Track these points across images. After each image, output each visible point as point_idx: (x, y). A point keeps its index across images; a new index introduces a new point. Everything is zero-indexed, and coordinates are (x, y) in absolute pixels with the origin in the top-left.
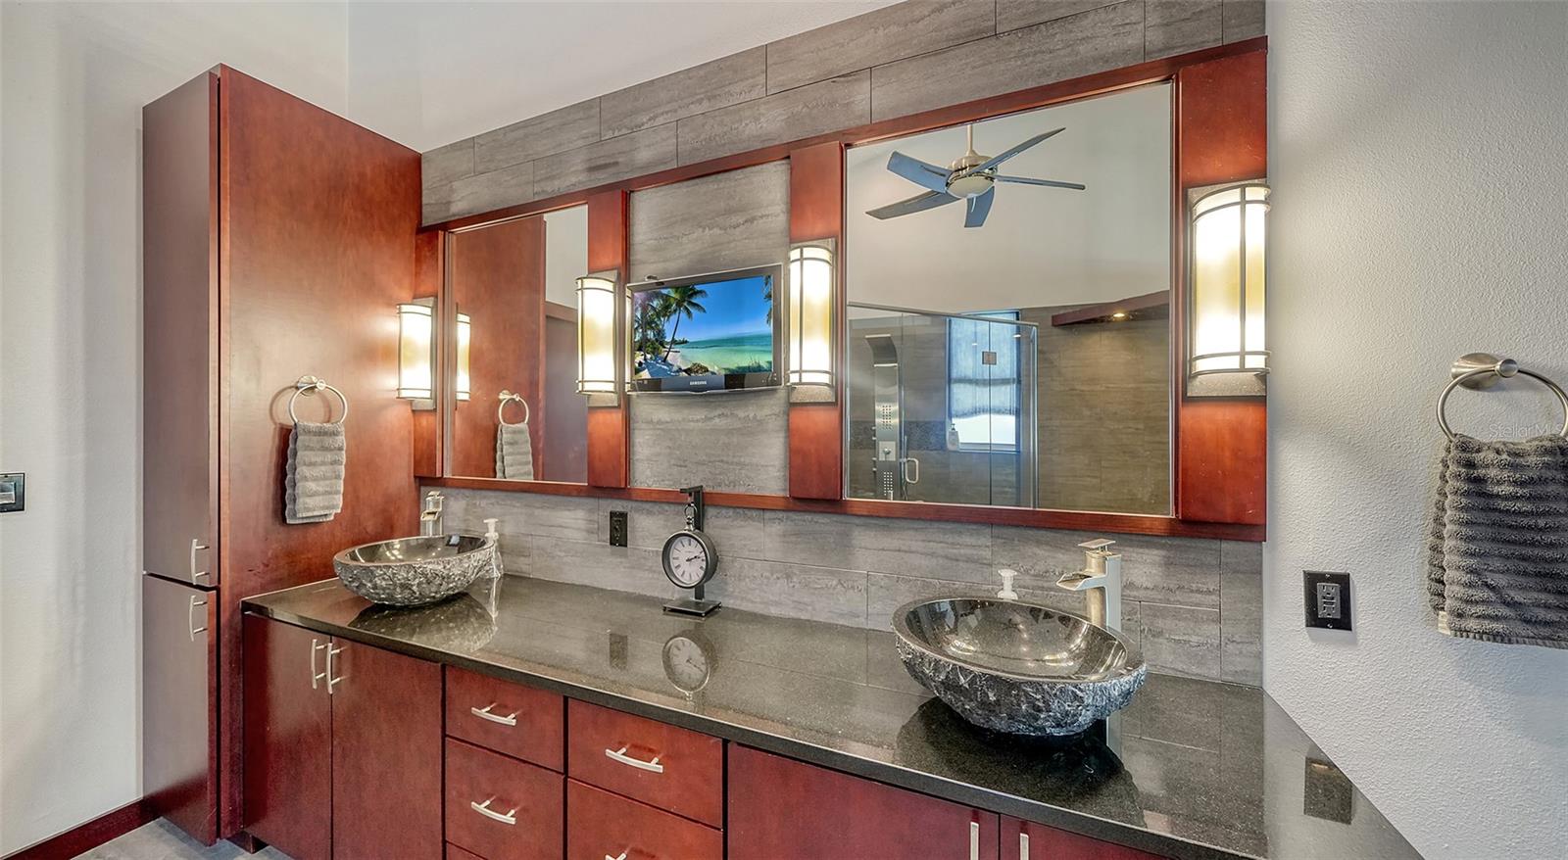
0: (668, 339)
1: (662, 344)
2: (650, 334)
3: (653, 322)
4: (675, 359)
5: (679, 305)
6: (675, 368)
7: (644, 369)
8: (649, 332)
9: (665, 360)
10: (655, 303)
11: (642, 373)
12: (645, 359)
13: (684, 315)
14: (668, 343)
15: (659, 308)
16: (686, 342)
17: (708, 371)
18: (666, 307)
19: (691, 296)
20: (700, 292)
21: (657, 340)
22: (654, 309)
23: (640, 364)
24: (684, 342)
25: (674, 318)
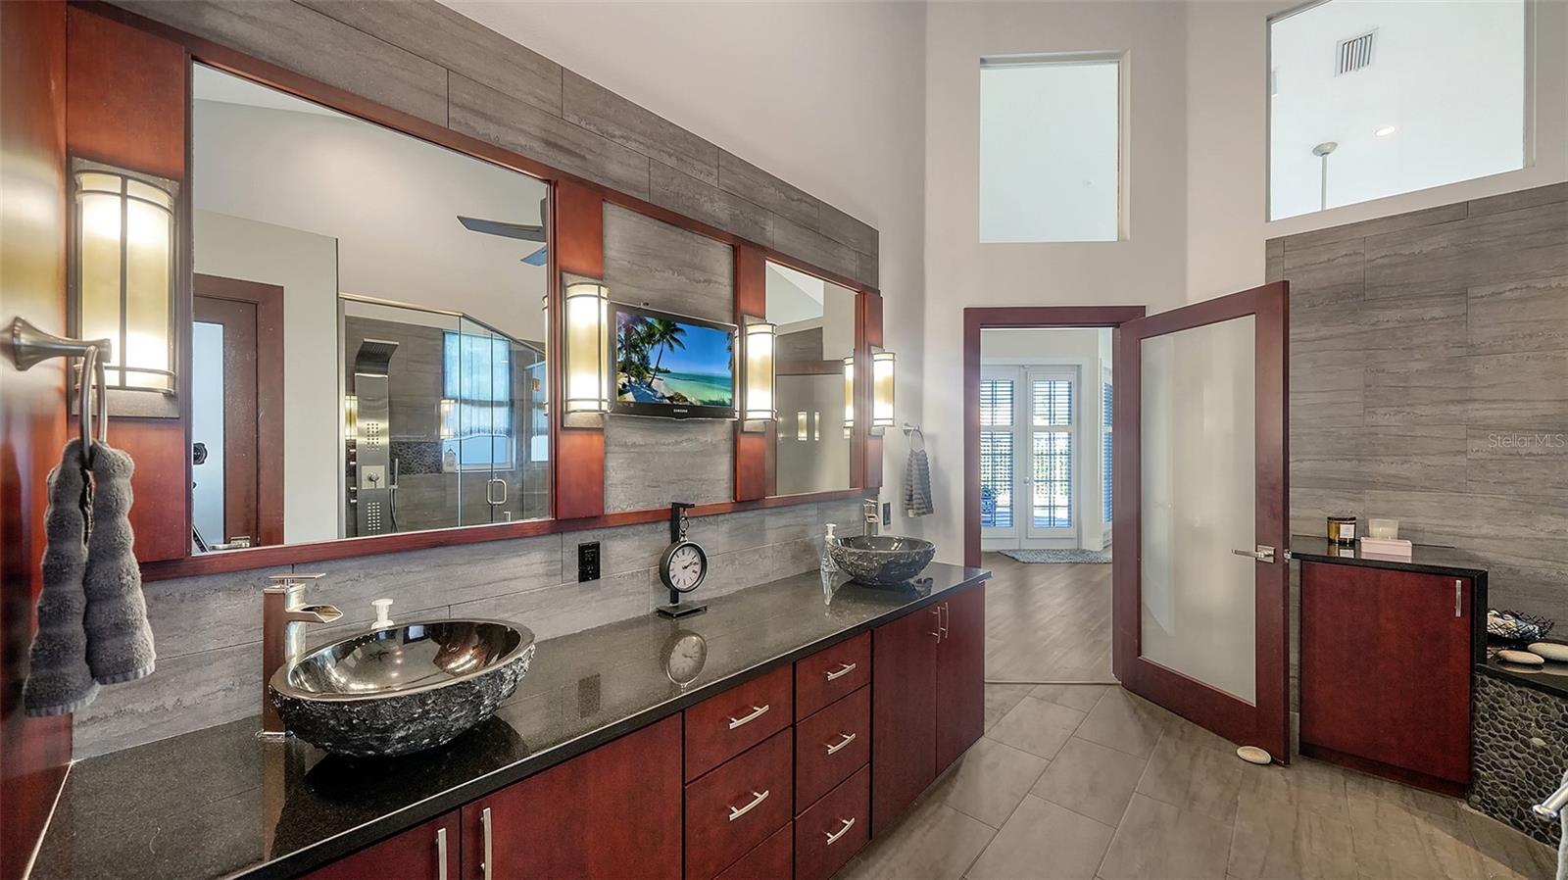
0: (653, 366)
1: (647, 369)
2: (635, 358)
3: (637, 346)
4: (659, 386)
5: (662, 336)
6: (659, 395)
7: (628, 391)
8: (633, 355)
9: (649, 385)
10: (639, 328)
11: (626, 395)
12: (629, 382)
13: (666, 347)
14: (652, 370)
15: (643, 334)
16: (669, 372)
17: (687, 400)
18: (651, 335)
19: (673, 331)
20: (681, 330)
21: (641, 365)
22: (639, 334)
23: (624, 385)
24: (667, 372)
25: (658, 347)
